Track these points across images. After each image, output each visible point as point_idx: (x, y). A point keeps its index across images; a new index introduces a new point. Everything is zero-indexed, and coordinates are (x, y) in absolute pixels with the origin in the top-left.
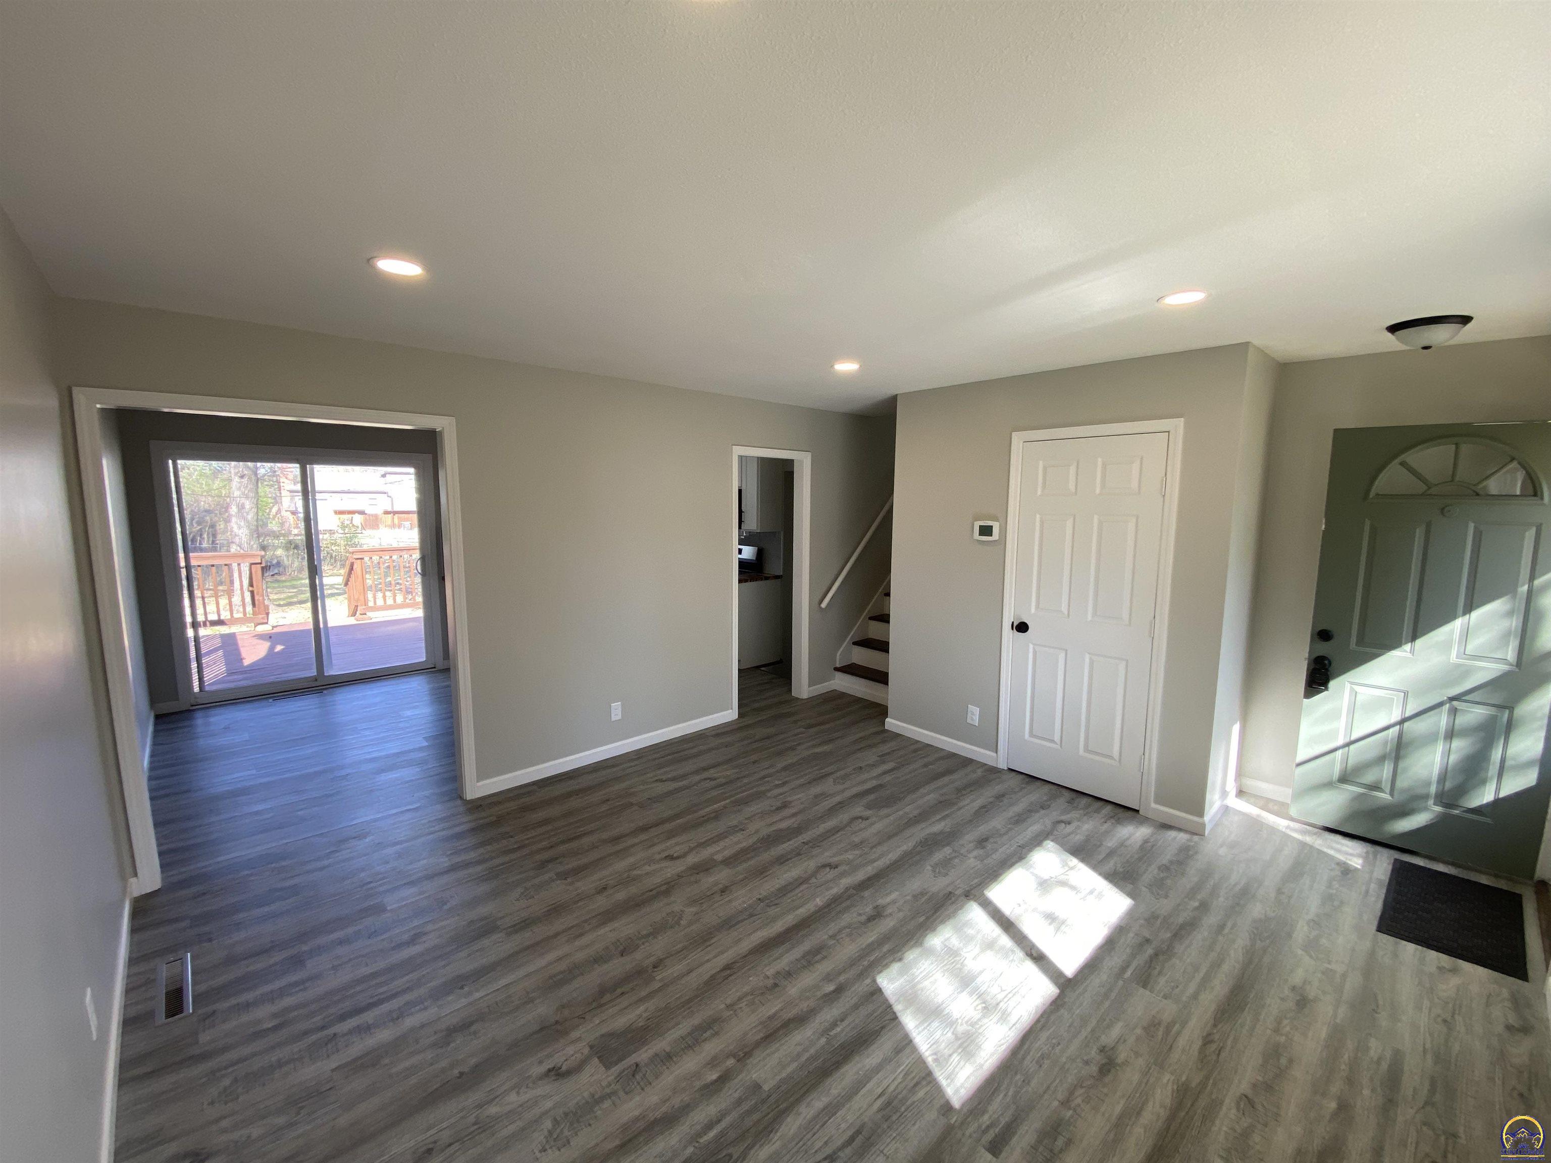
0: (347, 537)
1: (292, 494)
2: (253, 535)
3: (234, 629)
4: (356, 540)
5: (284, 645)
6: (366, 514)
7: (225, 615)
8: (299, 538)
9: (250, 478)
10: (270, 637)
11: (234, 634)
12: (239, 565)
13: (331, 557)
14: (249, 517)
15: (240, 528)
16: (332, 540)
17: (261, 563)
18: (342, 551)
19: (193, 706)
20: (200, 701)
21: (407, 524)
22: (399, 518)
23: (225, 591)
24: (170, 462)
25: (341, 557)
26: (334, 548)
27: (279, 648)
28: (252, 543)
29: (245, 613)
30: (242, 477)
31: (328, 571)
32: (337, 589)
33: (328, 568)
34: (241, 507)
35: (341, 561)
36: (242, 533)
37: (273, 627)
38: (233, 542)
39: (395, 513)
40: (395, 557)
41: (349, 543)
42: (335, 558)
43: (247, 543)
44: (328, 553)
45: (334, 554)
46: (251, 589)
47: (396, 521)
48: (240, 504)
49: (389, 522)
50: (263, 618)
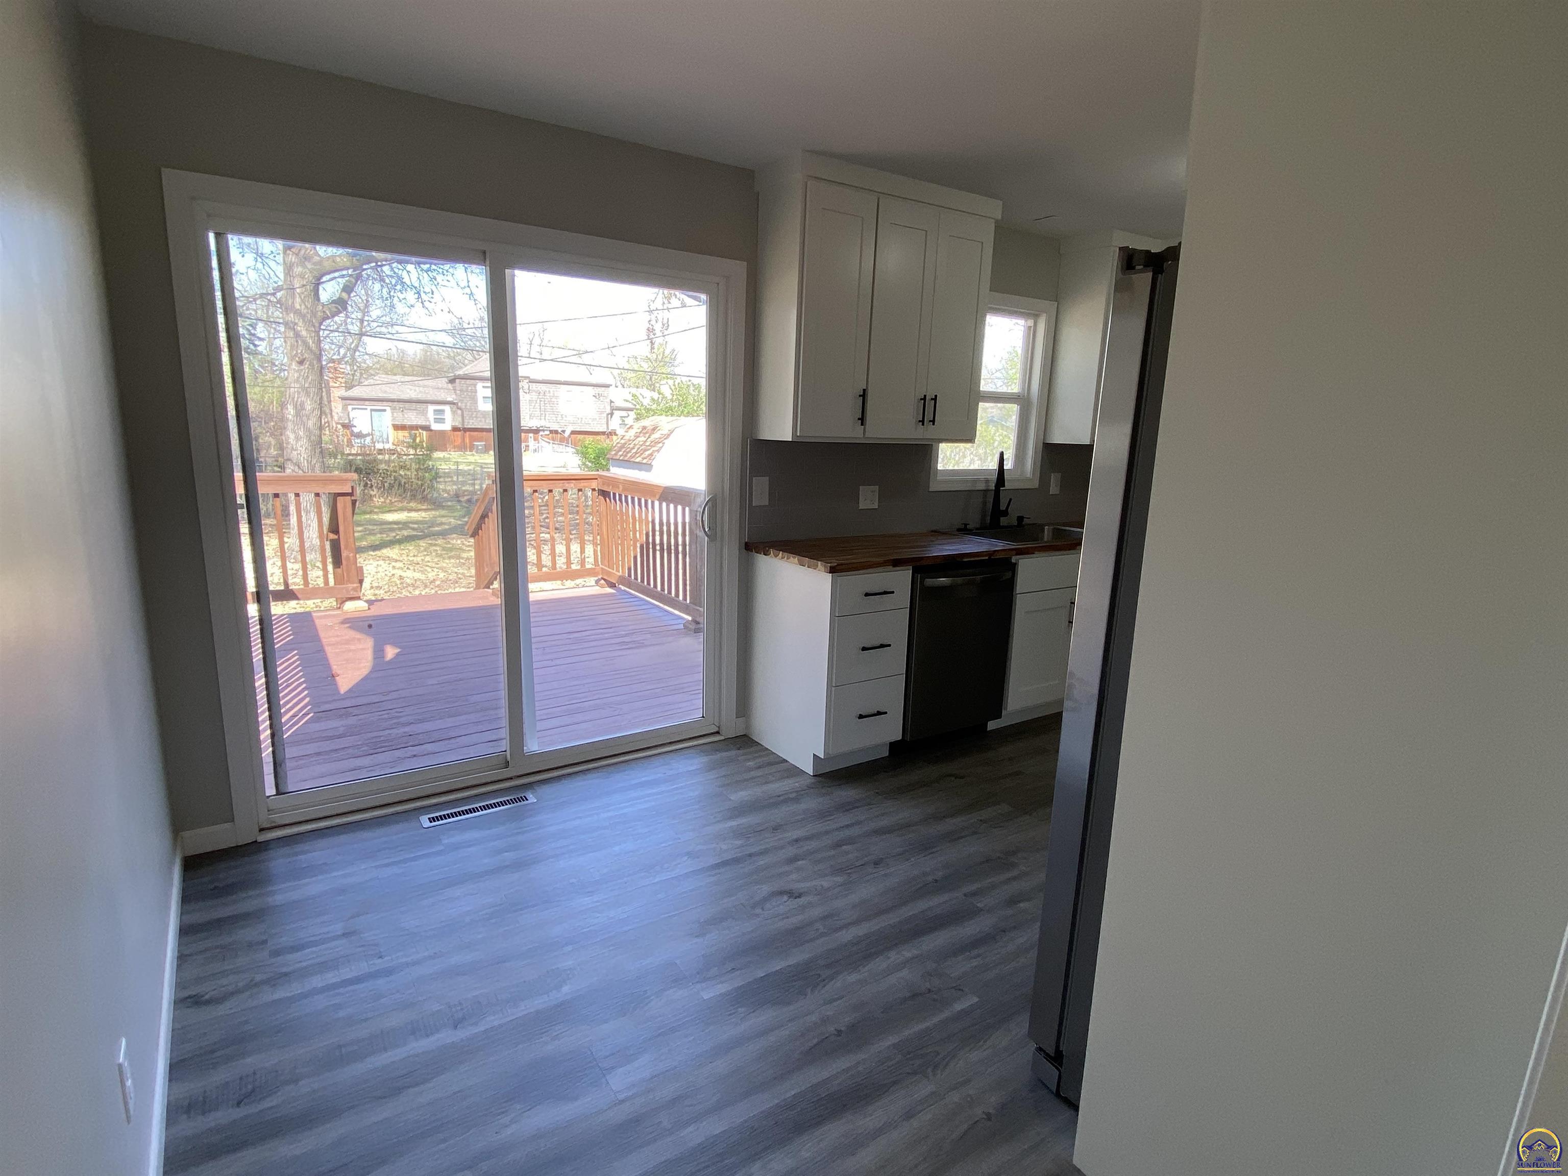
0: (419, 458)
1: (344, 402)
2: (315, 449)
3: (309, 605)
4: (430, 463)
5: (400, 648)
6: (431, 430)
7: (296, 583)
8: (359, 458)
9: (311, 364)
10: (370, 626)
11: (308, 614)
12: (297, 495)
13: (400, 484)
14: (310, 424)
15: (298, 439)
16: (401, 462)
17: (351, 494)
18: (413, 476)
19: (262, 830)
20: (278, 818)
21: (480, 444)
22: (470, 436)
23: (274, 525)
24: (211, 237)
25: (412, 486)
26: (402, 473)
27: (391, 652)
28: (314, 461)
29: (326, 582)
30: (301, 363)
31: (396, 504)
32: (413, 529)
33: (396, 499)
34: (299, 409)
35: (412, 491)
36: (301, 446)
37: (370, 603)
38: (289, 460)
39: (466, 430)
40: (557, 491)
41: (422, 467)
42: (404, 486)
43: (308, 461)
44: (395, 480)
45: (403, 481)
46: (332, 536)
47: (467, 441)
48: (299, 403)
49: (459, 441)
50: (355, 589)
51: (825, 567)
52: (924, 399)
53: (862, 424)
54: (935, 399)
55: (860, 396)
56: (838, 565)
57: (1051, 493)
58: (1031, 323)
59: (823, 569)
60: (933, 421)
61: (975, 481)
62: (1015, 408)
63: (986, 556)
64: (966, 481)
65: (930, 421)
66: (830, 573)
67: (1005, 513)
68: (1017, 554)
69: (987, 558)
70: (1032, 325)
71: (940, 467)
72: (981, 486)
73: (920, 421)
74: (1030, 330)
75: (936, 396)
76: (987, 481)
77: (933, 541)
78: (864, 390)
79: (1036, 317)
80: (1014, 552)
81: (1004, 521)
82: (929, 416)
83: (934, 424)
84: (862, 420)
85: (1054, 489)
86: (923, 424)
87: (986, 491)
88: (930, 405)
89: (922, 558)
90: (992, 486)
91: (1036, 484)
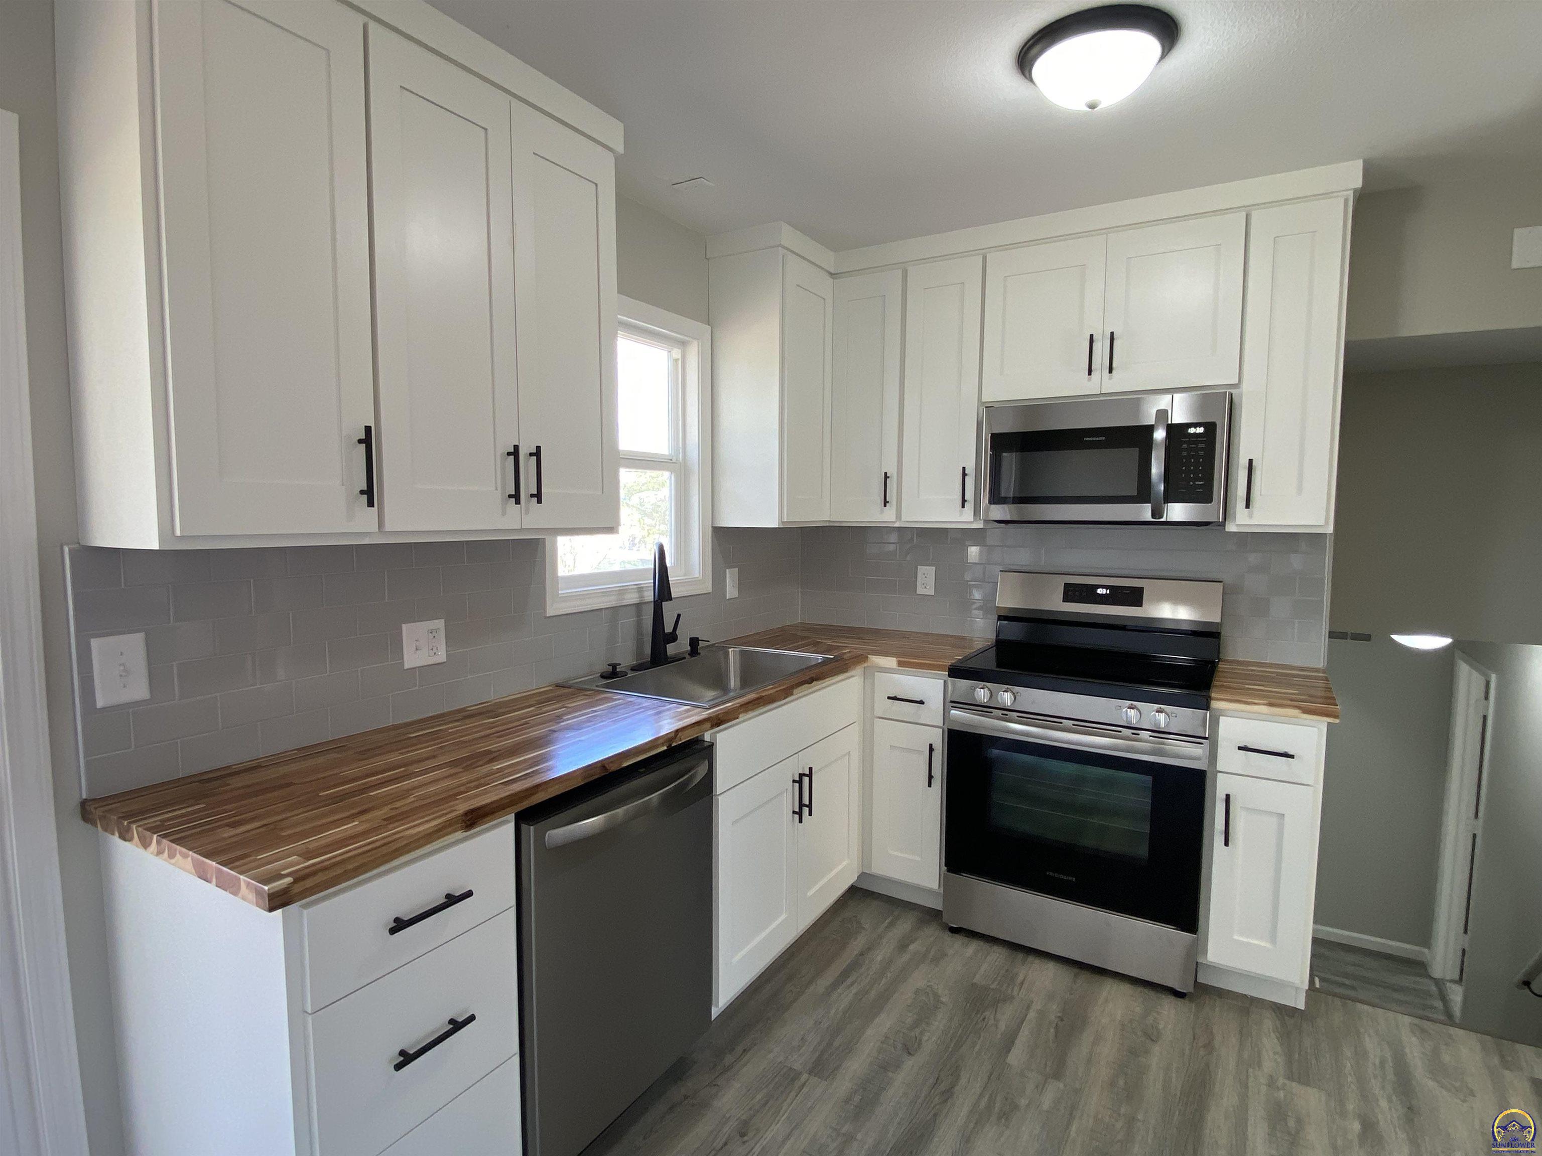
51: (259, 893)
52: (515, 453)
53: (371, 504)
54: (537, 453)
55: (360, 441)
56: (296, 881)
57: (728, 598)
58: (677, 353)
59: (252, 896)
60: (538, 496)
61: (622, 592)
62: (665, 476)
63: (663, 744)
64: (606, 593)
65: (532, 496)
66: (271, 909)
67: (673, 637)
68: (712, 727)
69: (665, 748)
70: (679, 356)
71: (563, 571)
72: (632, 598)
73: (510, 496)
74: (677, 365)
75: (538, 448)
76: (640, 589)
77: (559, 718)
78: (368, 429)
79: (683, 344)
80: (708, 725)
81: (671, 649)
82: (528, 486)
83: (539, 501)
84: (369, 494)
85: (731, 591)
86: (518, 502)
87: (639, 606)
88: (528, 466)
89: (537, 787)
90: (649, 596)
91: (707, 587)
